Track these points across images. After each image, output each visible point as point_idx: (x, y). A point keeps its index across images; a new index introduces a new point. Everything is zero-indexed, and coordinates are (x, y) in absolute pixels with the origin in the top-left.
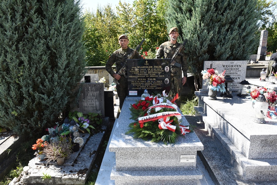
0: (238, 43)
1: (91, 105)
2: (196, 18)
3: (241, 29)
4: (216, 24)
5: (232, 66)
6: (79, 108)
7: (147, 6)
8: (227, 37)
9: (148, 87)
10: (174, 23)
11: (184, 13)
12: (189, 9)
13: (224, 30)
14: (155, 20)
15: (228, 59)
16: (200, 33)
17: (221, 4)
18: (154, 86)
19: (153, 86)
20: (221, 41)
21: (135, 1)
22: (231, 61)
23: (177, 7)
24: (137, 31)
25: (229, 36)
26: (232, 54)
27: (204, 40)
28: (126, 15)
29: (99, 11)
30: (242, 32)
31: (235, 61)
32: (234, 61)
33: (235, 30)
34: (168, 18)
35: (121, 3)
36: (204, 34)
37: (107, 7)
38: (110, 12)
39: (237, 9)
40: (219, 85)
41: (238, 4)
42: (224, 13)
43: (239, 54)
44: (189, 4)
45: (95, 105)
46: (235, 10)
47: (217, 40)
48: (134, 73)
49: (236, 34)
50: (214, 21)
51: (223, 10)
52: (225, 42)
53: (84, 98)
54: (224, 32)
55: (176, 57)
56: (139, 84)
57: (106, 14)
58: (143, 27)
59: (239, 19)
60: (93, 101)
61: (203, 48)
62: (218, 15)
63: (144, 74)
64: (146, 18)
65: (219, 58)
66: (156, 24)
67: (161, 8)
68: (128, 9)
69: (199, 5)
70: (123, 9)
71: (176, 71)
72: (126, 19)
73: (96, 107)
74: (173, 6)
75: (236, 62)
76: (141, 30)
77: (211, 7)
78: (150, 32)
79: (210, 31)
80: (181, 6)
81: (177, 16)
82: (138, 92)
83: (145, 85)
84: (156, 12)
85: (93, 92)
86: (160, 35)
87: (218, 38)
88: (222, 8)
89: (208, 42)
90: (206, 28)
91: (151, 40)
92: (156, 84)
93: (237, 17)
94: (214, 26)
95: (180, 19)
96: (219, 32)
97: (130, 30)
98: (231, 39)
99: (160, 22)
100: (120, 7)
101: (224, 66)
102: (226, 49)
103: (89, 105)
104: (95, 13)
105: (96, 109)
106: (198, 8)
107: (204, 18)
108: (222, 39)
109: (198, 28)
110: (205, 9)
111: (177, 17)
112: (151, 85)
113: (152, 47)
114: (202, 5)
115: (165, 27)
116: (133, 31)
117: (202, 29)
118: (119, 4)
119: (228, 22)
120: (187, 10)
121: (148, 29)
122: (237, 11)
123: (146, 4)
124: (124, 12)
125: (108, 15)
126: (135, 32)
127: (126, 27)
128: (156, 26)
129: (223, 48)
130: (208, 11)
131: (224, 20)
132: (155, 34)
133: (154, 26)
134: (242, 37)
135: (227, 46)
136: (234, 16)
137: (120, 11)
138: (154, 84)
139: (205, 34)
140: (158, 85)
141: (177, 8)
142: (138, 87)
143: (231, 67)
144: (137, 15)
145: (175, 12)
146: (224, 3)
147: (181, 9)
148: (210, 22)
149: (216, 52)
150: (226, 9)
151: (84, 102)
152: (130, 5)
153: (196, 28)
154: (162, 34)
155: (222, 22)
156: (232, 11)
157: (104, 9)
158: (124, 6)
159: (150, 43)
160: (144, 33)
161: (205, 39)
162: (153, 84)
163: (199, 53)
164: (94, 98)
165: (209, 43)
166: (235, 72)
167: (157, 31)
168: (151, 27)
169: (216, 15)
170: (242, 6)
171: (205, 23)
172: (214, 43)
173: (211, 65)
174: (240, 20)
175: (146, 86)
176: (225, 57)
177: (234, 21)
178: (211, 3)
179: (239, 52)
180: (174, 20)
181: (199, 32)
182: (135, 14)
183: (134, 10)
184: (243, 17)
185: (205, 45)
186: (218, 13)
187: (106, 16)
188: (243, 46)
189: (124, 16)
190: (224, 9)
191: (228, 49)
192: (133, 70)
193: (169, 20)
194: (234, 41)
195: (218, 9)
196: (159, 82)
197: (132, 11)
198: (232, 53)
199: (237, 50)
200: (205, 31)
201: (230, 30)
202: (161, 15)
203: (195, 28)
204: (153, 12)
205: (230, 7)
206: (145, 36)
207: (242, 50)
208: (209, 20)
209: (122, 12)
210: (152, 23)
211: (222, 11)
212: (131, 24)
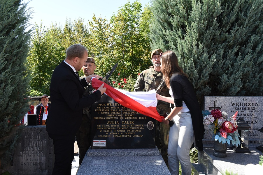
0: (252, 72)
1: (33, 162)
2: (191, 37)
3: (256, 53)
4: (219, 45)
5: (246, 104)
6: (12, 165)
7: (128, 23)
8: (236, 64)
9: (122, 133)
10: (160, 43)
11: (174, 30)
12: (182, 24)
13: (231, 53)
14: (138, 39)
15: (238, 94)
16: (198, 57)
17: (226, 18)
18: (132, 132)
19: (130, 132)
20: (228, 69)
21: (113, 17)
22: (243, 97)
23: (165, 21)
24: (115, 52)
25: (240, 63)
26: (244, 88)
27: (204, 67)
28: (101, 32)
29: (68, 26)
30: (258, 56)
31: (250, 97)
32: (247, 97)
33: (247, 54)
34: (152, 36)
35: (95, 18)
36: (203, 58)
37: (78, 22)
38: (83, 28)
39: (249, 25)
40: (230, 134)
41: (251, 18)
42: (231, 31)
43: (254, 86)
44: (182, 17)
45: (39, 162)
46: (247, 26)
47: (222, 68)
48: (102, 113)
49: (249, 59)
50: (217, 41)
51: (229, 26)
52: (234, 70)
53: (22, 151)
54: (232, 57)
55: (161, 90)
56: (109, 130)
57: (76, 31)
58: (122, 48)
59: (252, 38)
60: (37, 155)
61: (203, 78)
62: (222, 33)
63: (116, 114)
64: (126, 37)
65: (225, 93)
66: (139, 44)
67: (145, 26)
68: (103, 25)
69: (196, 19)
70: (97, 25)
71: (163, 110)
72: (101, 38)
73: (41, 164)
74: (160, 20)
75: (250, 99)
76: (120, 51)
77: (212, 21)
78: (130, 54)
79: (212, 55)
80: (171, 20)
81: (164, 33)
82: (106, 142)
83: (118, 131)
84: (138, 31)
85: (38, 141)
86: (144, 58)
87: (223, 65)
88: (227, 23)
89: (209, 70)
90: (205, 50)
91: (132, 63)
92: (135, 129)
93: (250, 36)
94: (217, 48)
95: (169, 37)
96: (225, 56)
97: (106, 50)
98: (242, 66)
99: (143, 42)
100: (94, 22)
101: (233, 104)
102: (235, 80)
103: (30, 162)
104: (63, 29)
105: (41, 167)
106: (195, 22)
107: (202, 36)
108: (230, 66)
109: (194, 50)
110: (203, 24)
111: (164, 35)
112: (126, 132)
113: (133, 71)
114: (200, 19)
115: (149, 49)
116: (110, 52)
117: (199, 52)
118: (93, 20)
119: (238, 42)
120: (178, 26)
121: (129, 50)
122: (248, 28)
123: (126, 20)
124: (99, 28)
125: (78, 31)
126: (111, 53)
127: (101, 47)
128: (138, 47)
129: (232, 78)
130: (208, 27)
131: (231, 39)
132: (137, 56)
133: (136, 47)
134: (257, 63)
135: (237, 75)
136: (245, 35)
137: (94, 27)
138: (132, 130)
139: (205, 59)
140: (137, 131)
141: (165, 23)
142: (107, 133)
143: (244, 105)
144: (115, 33)
145: (161, 27)
146: (231, 17)
147: (170, 24)
148: (211, 42)
149: (220, 84)
150: (233, 25)
151: (22, 156)
152: (107, 21)
153: (192, 51)
154: (146, 57)
155: (229, 42)
156: (243, 28)
157: (75, 24)
158: (100, 21)
159: (131, 67)
160: (124, 55)
161: (204, 65)
162: (129, 129)
163: (197, 85)
164: (39, 149)
165: (211, 71)
166: (251, 113)
167: (141, 53)
168: (132, 48)
169: (219, 33)
170: (256, 21)
171: (204, 43)
172: (218, 72)
173: (214, 102)
174: (254, 40)
175: (120, 133)
176: (235, 91)
177: (245, 42)
178: (212, 16)
179: (254, 85)
180: (161, 39)
181: (196, 55)
182: (112, 32)
183: (111, 27)
184: (258, 35)
185: (205, 74)
186: (222, 30)
187: (76, 33)
188: (259, 76)
189: (99, 34)
190: (231, 25)
191: (238, 80)
192: (100, 108)
193: (154, 38)
194: (247, 69)
195: (223, 25)
196: (139, 127)
197: (109, 28)
198: (244, 86)
199: (251, 82)
200: (205, 54)
201: (240, 54)
202: (145, 34)
203: (190, 51)
204: (135, 30)
205: (240, 22)
206: (125, 58)
207: (258, 82)
208: (209, 39)
209: (97, 29)
210: (133, 43)
211: (228, 28)
212: (107, 43)
